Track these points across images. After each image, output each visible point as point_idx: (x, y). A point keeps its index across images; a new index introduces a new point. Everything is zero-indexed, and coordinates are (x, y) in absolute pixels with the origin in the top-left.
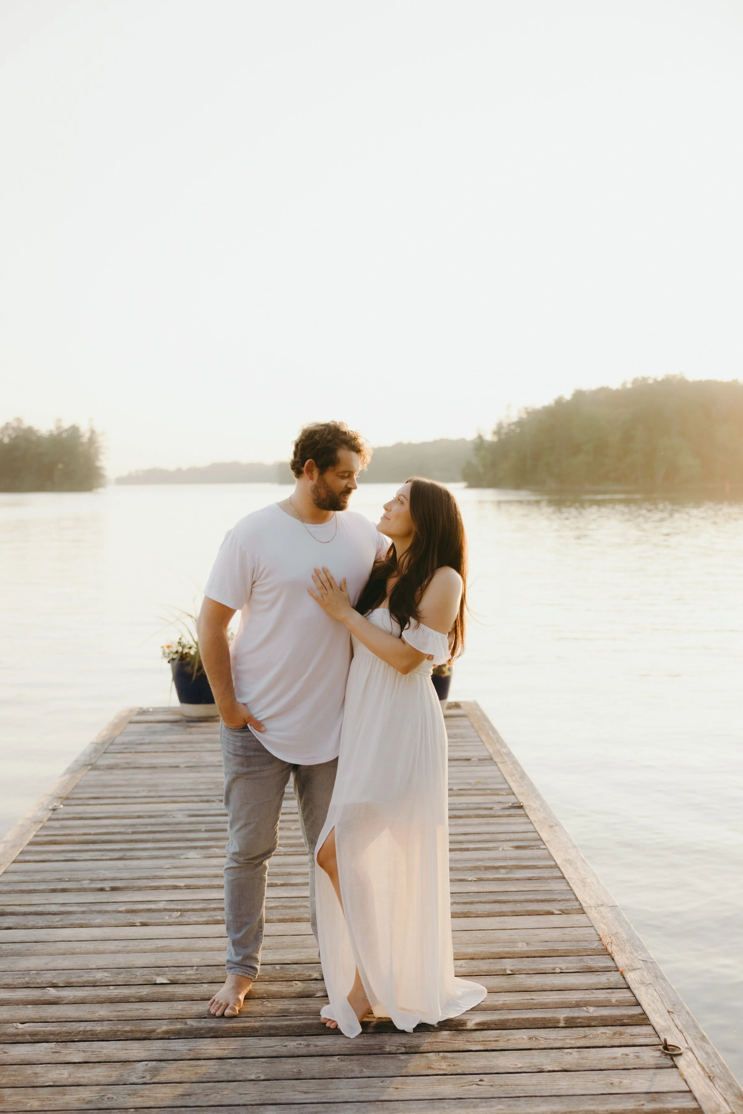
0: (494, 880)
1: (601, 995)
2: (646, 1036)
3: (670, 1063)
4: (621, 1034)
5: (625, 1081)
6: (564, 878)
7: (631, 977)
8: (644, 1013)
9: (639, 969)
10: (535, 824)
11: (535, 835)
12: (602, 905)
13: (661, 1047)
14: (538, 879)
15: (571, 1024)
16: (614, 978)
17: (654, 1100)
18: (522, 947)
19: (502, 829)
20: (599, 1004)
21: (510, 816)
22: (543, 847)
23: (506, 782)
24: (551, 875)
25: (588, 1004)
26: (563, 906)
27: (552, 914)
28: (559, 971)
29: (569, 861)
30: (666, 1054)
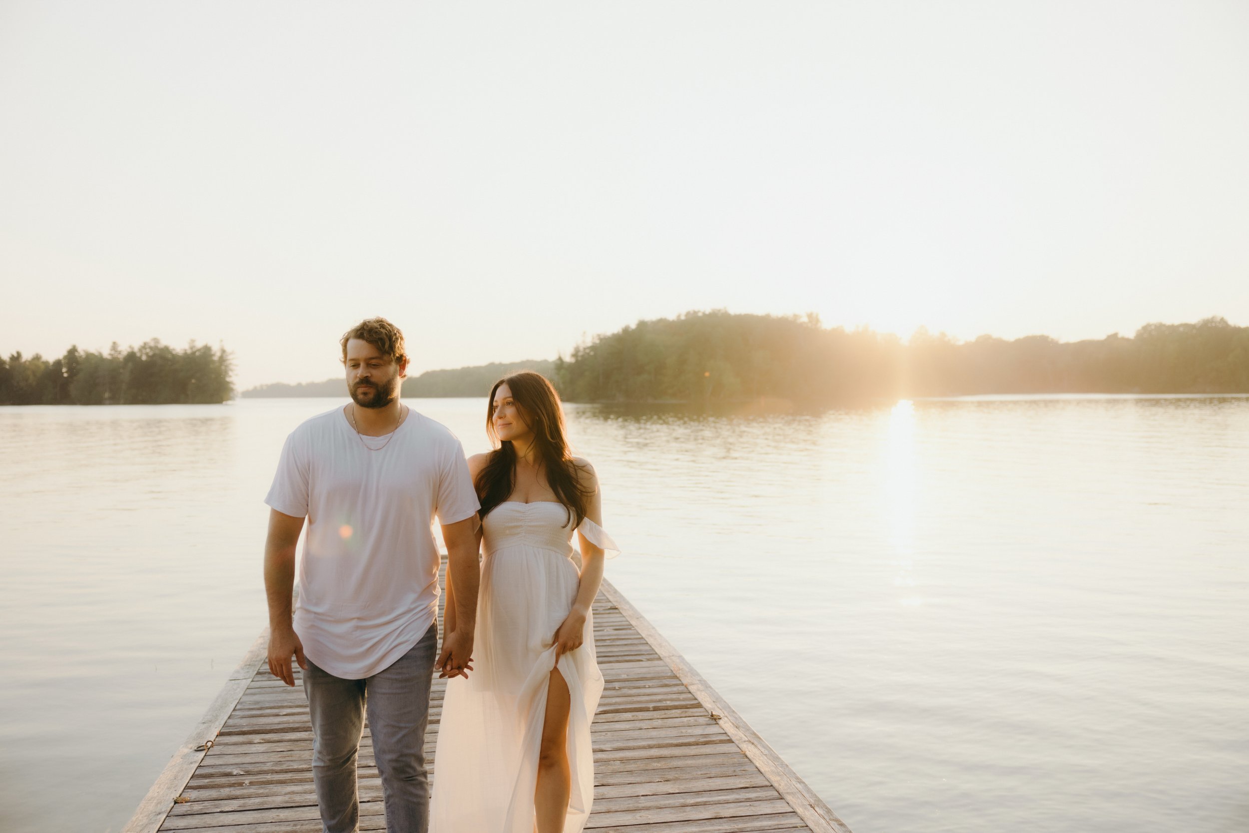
0: (603, 646)
1: (674, 696)
2: (700, 712)
3: (715, 722)
4: (686, 712)
5: (689, 731)
6: (647, 643)
7: (691, 688)
8: (699, 703)
9: (696, 684)
10: (627, 618)
11: (627, 623)
12: (673, 656)
13: (710, 716)
14: (631, 644)
15: (656, 709)
16: (681, 688)
17: (706, 737)
18: (624, 676)
19: (605, 620)
20: (672, 700)
21: (609, 613)
22: (633, 629)
23: (604, 595)
24: (639, 642)
25: (666, 700)
26: (648, 657)
27: (642, 661)
28: (648, 686)
29: (650, 635)
30: (713, 719)
